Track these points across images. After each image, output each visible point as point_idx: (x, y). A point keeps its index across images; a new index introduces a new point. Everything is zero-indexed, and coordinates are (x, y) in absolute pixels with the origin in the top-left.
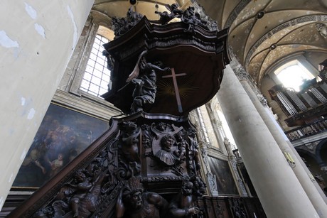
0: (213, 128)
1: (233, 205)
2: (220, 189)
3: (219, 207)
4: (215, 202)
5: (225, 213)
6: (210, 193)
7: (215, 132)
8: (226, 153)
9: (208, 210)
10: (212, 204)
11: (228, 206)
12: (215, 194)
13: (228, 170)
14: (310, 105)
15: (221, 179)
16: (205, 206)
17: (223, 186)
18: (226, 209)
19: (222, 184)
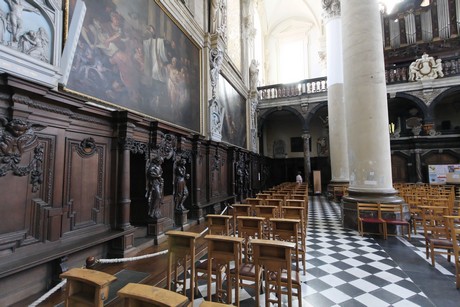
0: (242, 32)
1: (238, 159)
2: (225, 132)
3: (217, 158)
4: (212, 150)
5: (223, 169)
6: (209, 134)
7: (242, 41)
8: (247, 85)
9: (198, 159)
10: (208, 153)
11: (230, 160)
12: (217, 137)
13: (243, 111)
14: (392, 43)
15: (230, 119)
16: (194, 154)
17: (231, 132)
18: (225, 164)
19: (230, 128)
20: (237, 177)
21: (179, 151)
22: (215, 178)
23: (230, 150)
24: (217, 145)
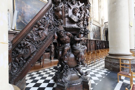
1: (97, 43)
2: (94, 37)
3: (92, 43)
4: (91, 41)
5: (94, 45)
6: (90, 38)
8: (101, 24)
10: (90, 42)
12: (92, 38)
13: (100, 31)
15: (96, 34)
16: (87, 42)
17: (96, 36)
18: (94, 44)
19: (95, 36)
20: (97, 46)
21: (84, 42)
22: (92, 47)
23: (95, 41)
24: (92, 40)
